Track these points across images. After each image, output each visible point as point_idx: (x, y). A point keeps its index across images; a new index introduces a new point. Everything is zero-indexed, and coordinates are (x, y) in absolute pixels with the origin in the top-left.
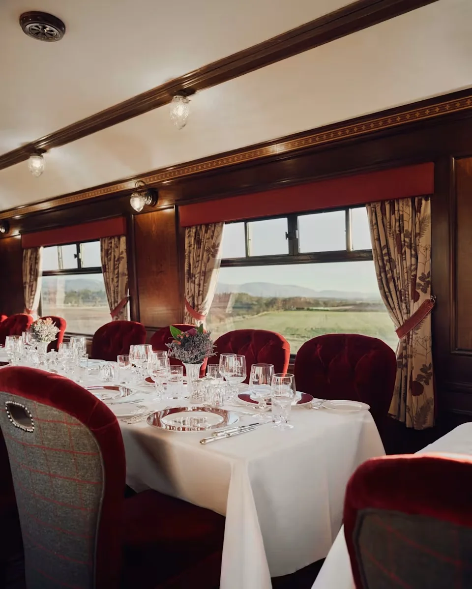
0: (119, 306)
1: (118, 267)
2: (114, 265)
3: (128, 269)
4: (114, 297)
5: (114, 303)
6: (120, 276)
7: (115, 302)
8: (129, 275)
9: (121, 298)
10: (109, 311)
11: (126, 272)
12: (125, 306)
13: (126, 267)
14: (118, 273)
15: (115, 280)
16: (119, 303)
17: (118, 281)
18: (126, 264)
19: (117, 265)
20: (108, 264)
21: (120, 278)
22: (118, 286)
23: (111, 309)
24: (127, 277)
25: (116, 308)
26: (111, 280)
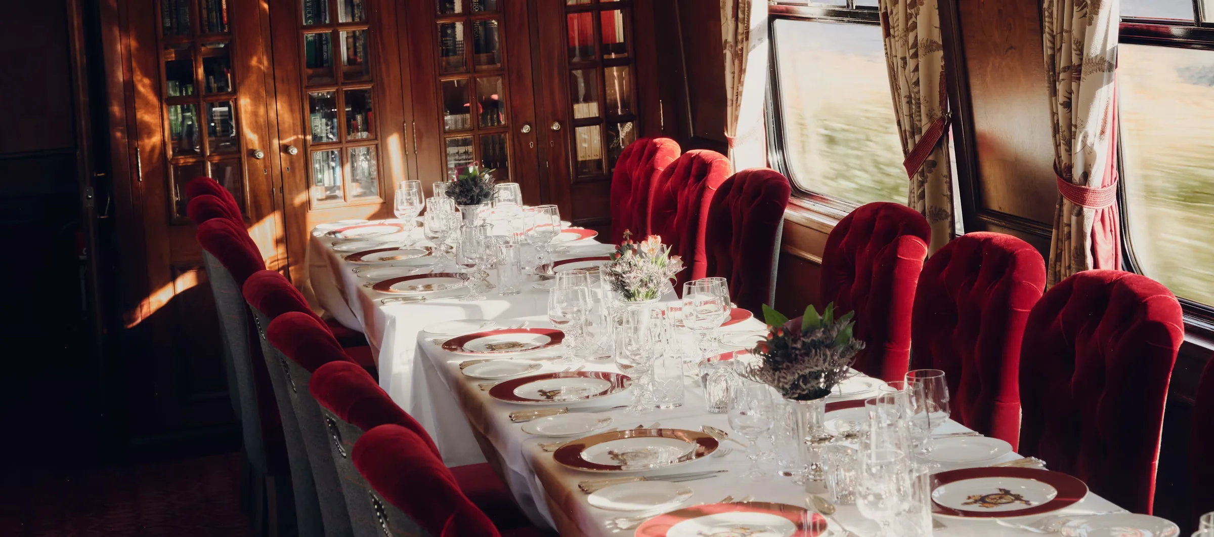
0: (924, 140)
1: (915, 26)
2: (908, 17)
3: (943, 27)
4: (911, 116)
5: (913, 134)
6: (921, 52)
7: (915, 130)
8: (946, 45)
9: (930, 116)
10: (901, 158)
11: (937, 37)
12: (941, 142)
13: (936, 22)
14: (915, 45)
15: (911, 64)
16: (924, 131)
17: (916, 69)
18: (936, 12)
19: (913, 19)
20: (892, 12)
21: (921, 60)
22: (917, 83)
23: (906, 152)
24: (941, 53)
25: (917, 147)
26: (900, 63)
